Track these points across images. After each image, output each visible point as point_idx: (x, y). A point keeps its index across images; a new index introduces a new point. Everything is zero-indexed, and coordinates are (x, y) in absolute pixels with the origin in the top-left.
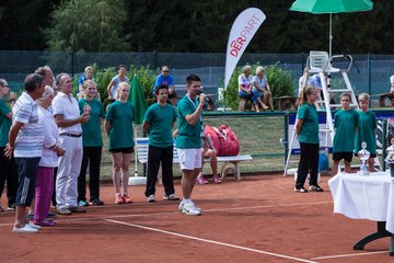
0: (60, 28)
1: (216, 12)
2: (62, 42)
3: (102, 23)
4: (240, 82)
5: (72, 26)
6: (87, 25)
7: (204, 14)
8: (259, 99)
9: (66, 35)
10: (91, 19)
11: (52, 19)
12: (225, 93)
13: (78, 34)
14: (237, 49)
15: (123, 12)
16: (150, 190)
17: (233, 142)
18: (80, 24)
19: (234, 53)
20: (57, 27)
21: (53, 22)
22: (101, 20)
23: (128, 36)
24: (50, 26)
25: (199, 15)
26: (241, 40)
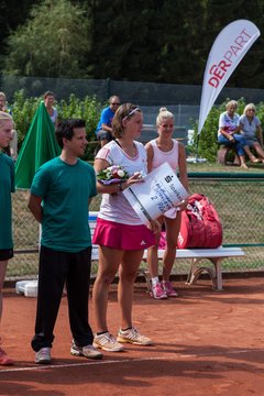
0: (14, 56)
1: (189, 46)
2: (16, 71)
3: (63, 53)
4: (221, 124)
5: (28, 54)
6: (45, 53)
7: (176, 47)
8: (247, 148)
9: (21, 64)
10: (50, 47)
11: (6, 46)
12: (197, 138)
13: (34, 64)
14: (217, 77)
15: (86, 42)
16: (43, 338)
17: (212, 225)
18: (37, 53)
19: (214, 82)
20: (12, 54)
21: (8, 49)
22: (61, 49)
23: (90, 68)
24: (5, 53)
25: (171, 49)
26: (224, 66)
